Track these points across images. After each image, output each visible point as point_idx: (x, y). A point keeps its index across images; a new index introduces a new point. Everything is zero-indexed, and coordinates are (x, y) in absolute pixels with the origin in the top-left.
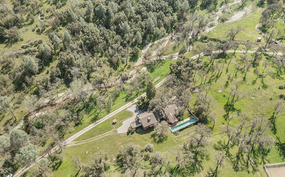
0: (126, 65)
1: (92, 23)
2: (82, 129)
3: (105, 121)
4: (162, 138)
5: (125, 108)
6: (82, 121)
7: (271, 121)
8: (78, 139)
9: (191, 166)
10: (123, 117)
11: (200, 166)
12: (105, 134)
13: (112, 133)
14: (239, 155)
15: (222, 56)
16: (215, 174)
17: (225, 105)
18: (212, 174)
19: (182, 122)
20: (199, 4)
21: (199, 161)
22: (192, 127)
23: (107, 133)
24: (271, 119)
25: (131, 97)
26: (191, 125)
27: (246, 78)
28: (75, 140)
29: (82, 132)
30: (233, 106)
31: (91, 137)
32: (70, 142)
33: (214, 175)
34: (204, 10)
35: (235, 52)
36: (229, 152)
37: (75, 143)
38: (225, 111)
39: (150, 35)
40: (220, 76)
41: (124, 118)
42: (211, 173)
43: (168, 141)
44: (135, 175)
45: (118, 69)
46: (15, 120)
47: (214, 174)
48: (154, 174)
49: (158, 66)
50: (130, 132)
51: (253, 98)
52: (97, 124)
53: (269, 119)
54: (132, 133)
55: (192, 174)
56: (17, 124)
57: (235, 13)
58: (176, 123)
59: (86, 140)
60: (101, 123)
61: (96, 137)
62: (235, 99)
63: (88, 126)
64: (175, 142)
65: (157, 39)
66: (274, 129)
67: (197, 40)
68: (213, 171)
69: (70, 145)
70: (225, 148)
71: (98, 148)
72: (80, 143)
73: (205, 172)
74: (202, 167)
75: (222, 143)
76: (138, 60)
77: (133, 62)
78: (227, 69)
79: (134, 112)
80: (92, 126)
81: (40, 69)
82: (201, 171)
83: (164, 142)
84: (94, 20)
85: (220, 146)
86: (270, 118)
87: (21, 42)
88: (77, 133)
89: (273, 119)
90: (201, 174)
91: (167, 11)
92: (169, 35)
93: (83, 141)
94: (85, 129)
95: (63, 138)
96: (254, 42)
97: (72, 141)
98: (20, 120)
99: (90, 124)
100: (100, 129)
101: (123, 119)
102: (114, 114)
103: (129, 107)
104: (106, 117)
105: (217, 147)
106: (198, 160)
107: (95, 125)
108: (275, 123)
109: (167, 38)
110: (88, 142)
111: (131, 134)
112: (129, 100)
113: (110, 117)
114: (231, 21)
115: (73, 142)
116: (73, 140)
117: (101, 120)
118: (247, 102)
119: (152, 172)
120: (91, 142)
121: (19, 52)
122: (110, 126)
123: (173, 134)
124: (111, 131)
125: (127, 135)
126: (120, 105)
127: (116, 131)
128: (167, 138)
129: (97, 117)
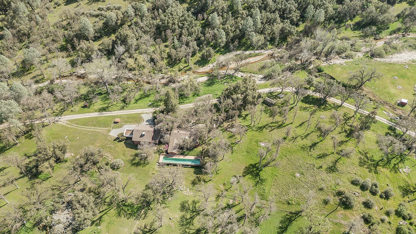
0: (187, 67)
1: (187, 4)
2: (84, 113)
3: (110, 116)
4: (142, 162)
5: (142, 112)
6: (93, 105)
7: (291, 216)
8: (71, 121)
9: (136, 208)
10: (130, 120)
11: (146, 213)
12: (98, 128)
13: (104, 131)
14: (202, 230)
15: (318, 103)
16: (151, 232)
17: (251, 165)
18: (148, 230)
19: (182, 157)
20: (355, 21)
21: (149, 208)
22: (188, 168)
23: (100, 128)
24: (294, 213)
25: (158, 104)
26: (189, 166)
27: (318, 145)
28: (69, 121)
29: (82, 116)
30: (260, 171)
31: (84, 125)
32: (64, 120)
33: (149, 232)
34: (356, 32)
35: (341, 105)
36: (193, 219)
37: (66, 123)
38: (242, 171)
39: (246, 41)
40: (284, 126)
41: (130, 122)
42: (148, 228)
43: (144, 168)
44: (78, 182)
45: (175, 67)
46: (43, 78)
47: (150, 230)
48: (95, 193)
49: (222, 82)
50: (118, 139)
51: (298, 175)
52: (101, 115)
53: (291, 213)
54: (120, 141)
55: (128, 216)
56: (43, 82)
57: (406, 51)
58: (174, 154)
59: (78, 126)
60: (105, 116)
61: (88, 127)
62: (272, 164)
63: (92, 112)
64: (149, 173)
65: (251, 50)
66: (284, 228)
67: (305, 69)
68: (152, 227)
69: (61, 123)
70: (194, 212)
71: (78, 138)
72: (71, 126)
73: (144, 223)
74: (145, 216)
75: (197, 205)
76: (207, 66)
77: (197, 66)
78: (304, 123)
79: (145, 120)
80: (96, 114)
81: (97, 37)
82: (140, 220)
83: (140, 168)
84: (192, 1)
85: (191, 207)
86: (293, 211)
87: (102, 3)
88: (77, 114)
89: (297, 215)
90: (137, 222)
91: (291, 15)
92: (272, 49)
93: (75, 125)
94: (87, 114)
95: (62, 113)
96: (393, 103)
97: (66, 120)
98: (47, 80)
99: (96, 111)
100: (99, 121)
101: (128, 122)
102: (125, 113)
103: (146, 113)
104: (115, 112)
105: (186, 205)
106: (150, 206)
107: (99, 116)
108: (294, 222)
109: (266, 52)
110: (77, 128)
111: (118, 142)
112: (153, 106)
113: (118, 115)
114: (386, 60)
115: (66, 122)
116: (68, 119)
117: (109, 112)
118: (283, 176)
119: (95, 190)
120: (80, 129)
121: (91, 12)
122: (109, 123)
123: (158, 164)
124: (105, 129)
125: (114, 141)
126: (140, 106)
127: (109, 131)
128: (147, 164)
129: (108, 107)
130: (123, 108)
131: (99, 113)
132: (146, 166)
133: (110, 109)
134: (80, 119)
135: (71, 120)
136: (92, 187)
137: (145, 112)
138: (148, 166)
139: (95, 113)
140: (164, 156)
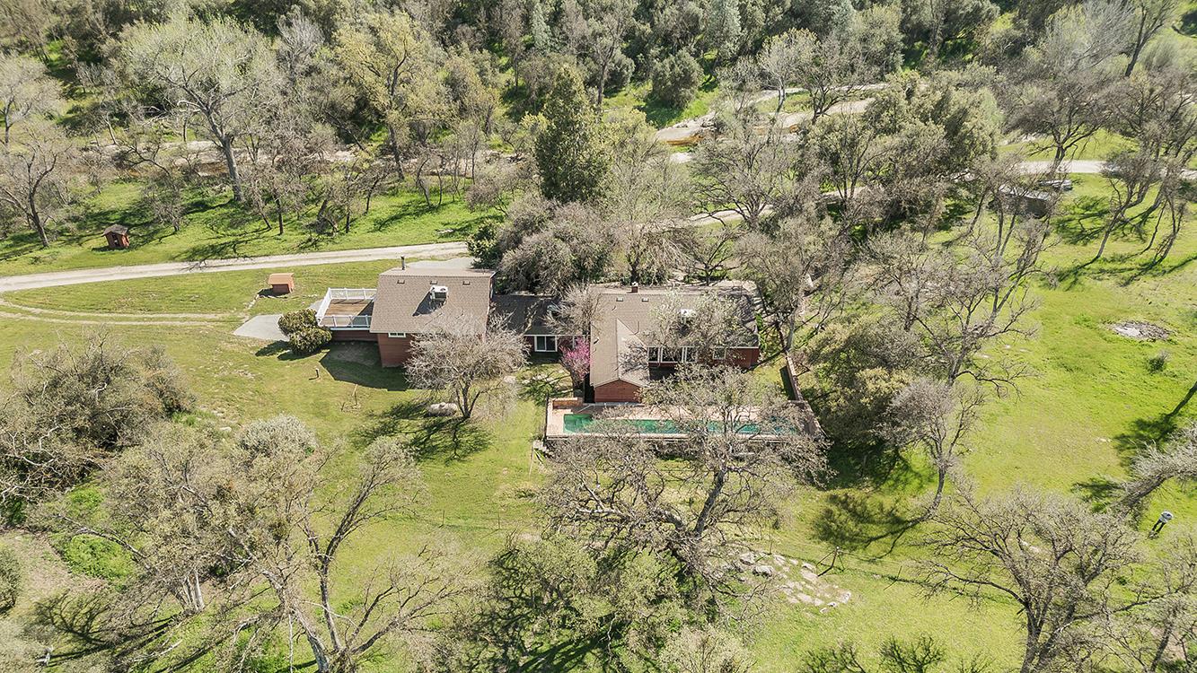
2: (104, 266)
3: (244, 274)
4: (441, 440)
5: (410, 256)
6: (156, 241)
8: (17, 297)
12: (169, 316)
23: (182, 316)
28: (5, 296)
52: (198, 272)
59: (53, 312)
60: (216, 274)
61: (112, 315)
63: (148, 263)
76: (675, 126)
80: (169, 269)
88: (62, 270)
93: (37, 311)
99: (173, 259)
102: (325, 262)
104: (273, 258)
107: (186, 273)
110: (48, 320)
113: (287, 268)
117: (241, 260)
120: (61, 325)
122: (238, 295)
123: (544, 449)
124: (212, 316)
125: (257, 354)
126: (398, 239)
127: (237, 323)
128: (473, 450)
129: (235, 244)
130: (311, 245)
131: (186, 265)
132: (470, 457)
133: (243, 250)
134: (68, 290)
135: (21, 291)
136: (73, 597)
137: (425, 254)
138: (478, 459)
139: (160, 265)
140: (568, 411)
